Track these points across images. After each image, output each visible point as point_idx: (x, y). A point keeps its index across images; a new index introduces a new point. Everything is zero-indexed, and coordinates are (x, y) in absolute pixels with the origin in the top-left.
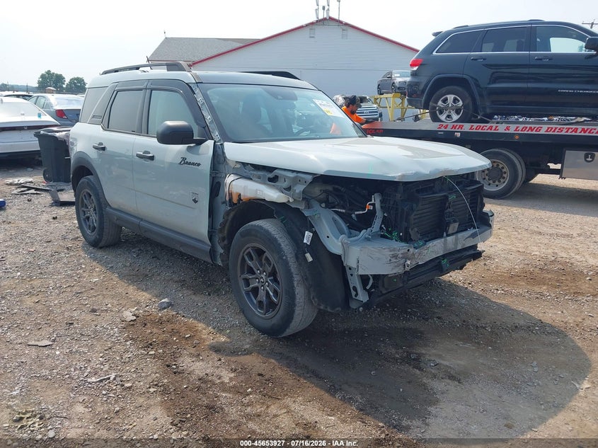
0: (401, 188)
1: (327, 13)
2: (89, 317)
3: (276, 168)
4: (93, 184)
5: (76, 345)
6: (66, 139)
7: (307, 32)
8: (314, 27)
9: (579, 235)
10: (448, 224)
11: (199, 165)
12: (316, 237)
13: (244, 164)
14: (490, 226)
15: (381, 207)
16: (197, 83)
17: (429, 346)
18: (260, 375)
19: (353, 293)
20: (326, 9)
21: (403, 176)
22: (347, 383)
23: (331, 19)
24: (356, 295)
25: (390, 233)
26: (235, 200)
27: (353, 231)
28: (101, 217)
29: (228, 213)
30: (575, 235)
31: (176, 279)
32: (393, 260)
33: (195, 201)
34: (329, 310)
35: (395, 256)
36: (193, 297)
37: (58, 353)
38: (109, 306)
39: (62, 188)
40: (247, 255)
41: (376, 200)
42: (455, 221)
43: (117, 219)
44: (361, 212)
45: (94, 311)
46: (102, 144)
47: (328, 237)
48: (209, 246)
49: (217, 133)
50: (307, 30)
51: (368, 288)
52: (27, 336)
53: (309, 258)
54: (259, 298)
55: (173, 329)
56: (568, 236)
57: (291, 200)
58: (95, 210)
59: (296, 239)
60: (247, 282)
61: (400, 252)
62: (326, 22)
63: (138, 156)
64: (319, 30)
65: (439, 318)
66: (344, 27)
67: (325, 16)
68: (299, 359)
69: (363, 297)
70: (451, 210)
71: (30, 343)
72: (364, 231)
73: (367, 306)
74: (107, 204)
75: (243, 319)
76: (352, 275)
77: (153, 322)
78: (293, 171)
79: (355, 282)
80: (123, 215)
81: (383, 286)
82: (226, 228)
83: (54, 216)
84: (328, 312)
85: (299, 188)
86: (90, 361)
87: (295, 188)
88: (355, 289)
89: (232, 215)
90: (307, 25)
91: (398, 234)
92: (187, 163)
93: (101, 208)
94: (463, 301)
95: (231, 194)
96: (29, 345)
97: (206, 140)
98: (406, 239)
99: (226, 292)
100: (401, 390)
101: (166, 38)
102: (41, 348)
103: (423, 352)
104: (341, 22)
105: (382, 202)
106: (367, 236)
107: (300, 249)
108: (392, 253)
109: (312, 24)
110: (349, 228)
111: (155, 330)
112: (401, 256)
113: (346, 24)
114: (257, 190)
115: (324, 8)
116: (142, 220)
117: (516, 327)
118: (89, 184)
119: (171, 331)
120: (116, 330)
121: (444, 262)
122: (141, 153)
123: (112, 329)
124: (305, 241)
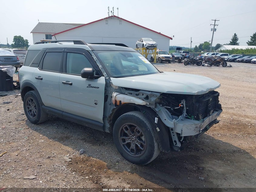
0: (194, 97)
1: (113, 14)
2: (48, 161)
3: (140, 90)
4: (35, 95)
5: (48, 177)
6: (6, 71)
7: (104, 21)
8: (107, 19)
9: (236, 107)
10: (210, 111)
11: (98, 88)
12: (160, 120)
13: (122, 88)
14: (222, 110)
15: (186, 105)
16: (92, 50)
17: (205, 163)
18: (141, 184)
19: (175, 143)
20: (112, 12)
21: (198, 92)
22: (180, 185)
23: (114, 16)
24: (176, 144)
25: (191, 116)
26: (118, 103)
27: (174, 116)
28: (39, 110)
29: (114, 109)
30: (235, 108)
31: (80, 138)
32: (196, 129)
33: (96, 104)
34: (166, 152)
35: (197, 127)
36: (93, 147)
37: (41, 182)
38: (55, 154)
39: (6, 94)
40: (124, 128)
41: (183, 102)
42: (212, 109)
43: (49, 111)
44: (177, 108)
45: (49, 158)
46: (40, 77)
47: (165, 120)
48: (102, 123)
49: (105, 73)
50: (105, 20)
51: (181, 141)
52: (21, 174)
53: (158, 129)
54: (131, 148)
55: (91, 164)
56: (232, 108)
57: (148, 104)
58: (35, 106)
59: (152, 122)
60: (124, 140)
61: (199, 125)
62: (112, 17)
63: (63, 83)
64: (110, 21)
65: (203, 149)
66: (121, 20)
67: (112, 15)
68: (155, 175)
69: (179, 145)
70: (210, 105)
71: (25, 178)
72: (180, 116)
73: (181, 148)
74: (43, 104)
75: (121, 157)
76: (174, 135)
77: (80, 162)
78: (149, 91)
79: (175, 138)
80: (52, 109)
81: (188, 140)
82: (112, 115)
83: (7, 109)
84: (166, 153)
85: (153, 99)
86: (58, 185)
87: (151, 99)
88: (175, 141)
89: (115, 110)
90: (104, 19)
91: (194, 117)
92: (91, 87)
93: (39, 106)
94: (208, 141)
95: (116, 101)
96: (25, 179)
97: (100, 77)
98: (198, 119)
99: (107, 144)
100: (204, 186)
101: (39, 23)
102: (31, 180)
103: (204, 166)
104: (119, 18)
105: (186, 103)
106: (182, 118)
107: (154, 126)
108: (196, 126)
109: (107, 18)
110: (171, 114)
111: (83, 166)
112: (198, 127)
113: (121, 19)
114: (130, 100)
115: (111, 12)
116: (63, 112)
117: (234, 151)
118: (32, 95)
119: (91, 165)
120: (64, 167)
121: (207, 127)
122: (65, 82)
123: (62, 167)
124: (156, 122)
